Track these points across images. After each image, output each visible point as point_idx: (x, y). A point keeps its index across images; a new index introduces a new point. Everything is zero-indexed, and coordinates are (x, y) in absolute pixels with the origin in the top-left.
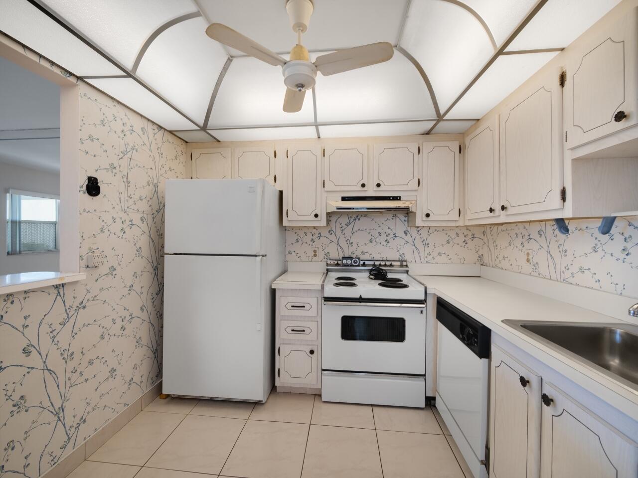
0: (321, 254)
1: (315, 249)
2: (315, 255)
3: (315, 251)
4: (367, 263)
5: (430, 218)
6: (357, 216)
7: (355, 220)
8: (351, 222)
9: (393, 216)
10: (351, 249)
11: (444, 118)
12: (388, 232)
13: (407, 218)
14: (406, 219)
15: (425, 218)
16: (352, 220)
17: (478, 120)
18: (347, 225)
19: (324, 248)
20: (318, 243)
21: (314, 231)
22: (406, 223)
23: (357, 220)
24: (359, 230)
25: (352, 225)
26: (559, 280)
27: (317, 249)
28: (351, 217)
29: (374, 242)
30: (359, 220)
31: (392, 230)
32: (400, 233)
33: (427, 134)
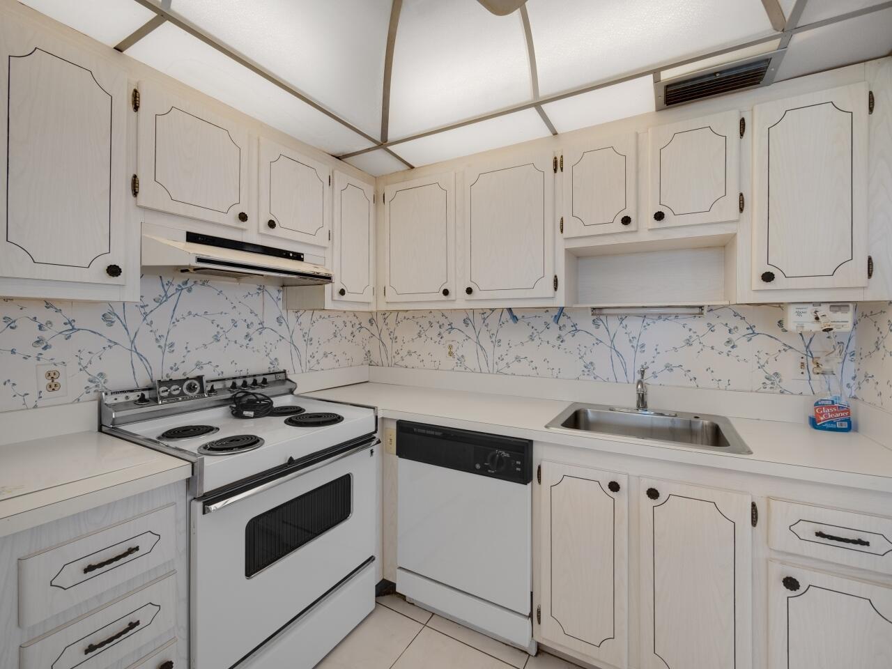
0: (74, 382)
1: (53, 368)
2: (53, 387)
3: (52, 376)
4: (217, 386)
5: (344, 298)
6: (186, 283)
7: (180, 289)
8: (169, 294)
9: (259, 289)
10: (170, 359)
11: (390, 148)
12: (251, 318)
13: (281, 293)
14: (281, 296)
15: (337, 296)
16: (171, 290)
17: (412, 167)
18: (159, 301)
19: (84, 363)
20: (61, 350)
21: (44, 315)
22: (280, 303)
23: (185, 291)
24: (190, 313)
25: (173, 300)
26: (491, 372)
27: (59, 368)
28: (169, 284)
29: (223, 341)
30: (190, 290)
31: (256, 315)
32: (270, 322)
33: (338, 158)
